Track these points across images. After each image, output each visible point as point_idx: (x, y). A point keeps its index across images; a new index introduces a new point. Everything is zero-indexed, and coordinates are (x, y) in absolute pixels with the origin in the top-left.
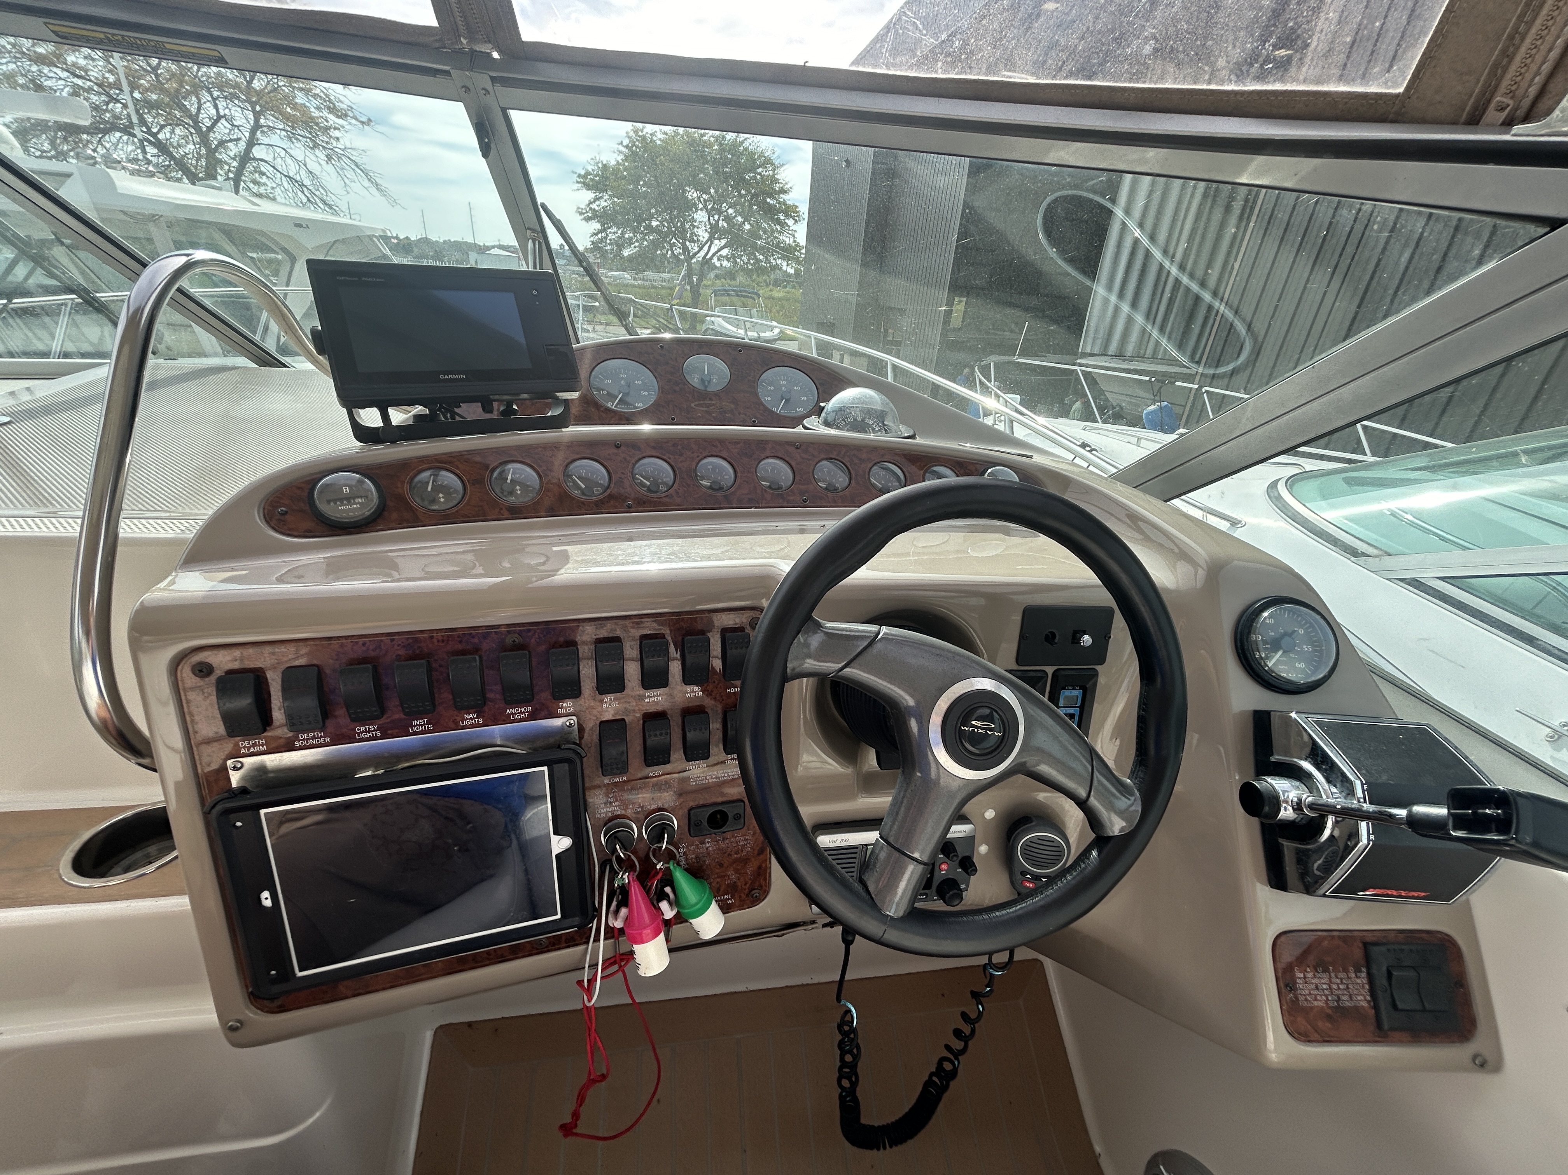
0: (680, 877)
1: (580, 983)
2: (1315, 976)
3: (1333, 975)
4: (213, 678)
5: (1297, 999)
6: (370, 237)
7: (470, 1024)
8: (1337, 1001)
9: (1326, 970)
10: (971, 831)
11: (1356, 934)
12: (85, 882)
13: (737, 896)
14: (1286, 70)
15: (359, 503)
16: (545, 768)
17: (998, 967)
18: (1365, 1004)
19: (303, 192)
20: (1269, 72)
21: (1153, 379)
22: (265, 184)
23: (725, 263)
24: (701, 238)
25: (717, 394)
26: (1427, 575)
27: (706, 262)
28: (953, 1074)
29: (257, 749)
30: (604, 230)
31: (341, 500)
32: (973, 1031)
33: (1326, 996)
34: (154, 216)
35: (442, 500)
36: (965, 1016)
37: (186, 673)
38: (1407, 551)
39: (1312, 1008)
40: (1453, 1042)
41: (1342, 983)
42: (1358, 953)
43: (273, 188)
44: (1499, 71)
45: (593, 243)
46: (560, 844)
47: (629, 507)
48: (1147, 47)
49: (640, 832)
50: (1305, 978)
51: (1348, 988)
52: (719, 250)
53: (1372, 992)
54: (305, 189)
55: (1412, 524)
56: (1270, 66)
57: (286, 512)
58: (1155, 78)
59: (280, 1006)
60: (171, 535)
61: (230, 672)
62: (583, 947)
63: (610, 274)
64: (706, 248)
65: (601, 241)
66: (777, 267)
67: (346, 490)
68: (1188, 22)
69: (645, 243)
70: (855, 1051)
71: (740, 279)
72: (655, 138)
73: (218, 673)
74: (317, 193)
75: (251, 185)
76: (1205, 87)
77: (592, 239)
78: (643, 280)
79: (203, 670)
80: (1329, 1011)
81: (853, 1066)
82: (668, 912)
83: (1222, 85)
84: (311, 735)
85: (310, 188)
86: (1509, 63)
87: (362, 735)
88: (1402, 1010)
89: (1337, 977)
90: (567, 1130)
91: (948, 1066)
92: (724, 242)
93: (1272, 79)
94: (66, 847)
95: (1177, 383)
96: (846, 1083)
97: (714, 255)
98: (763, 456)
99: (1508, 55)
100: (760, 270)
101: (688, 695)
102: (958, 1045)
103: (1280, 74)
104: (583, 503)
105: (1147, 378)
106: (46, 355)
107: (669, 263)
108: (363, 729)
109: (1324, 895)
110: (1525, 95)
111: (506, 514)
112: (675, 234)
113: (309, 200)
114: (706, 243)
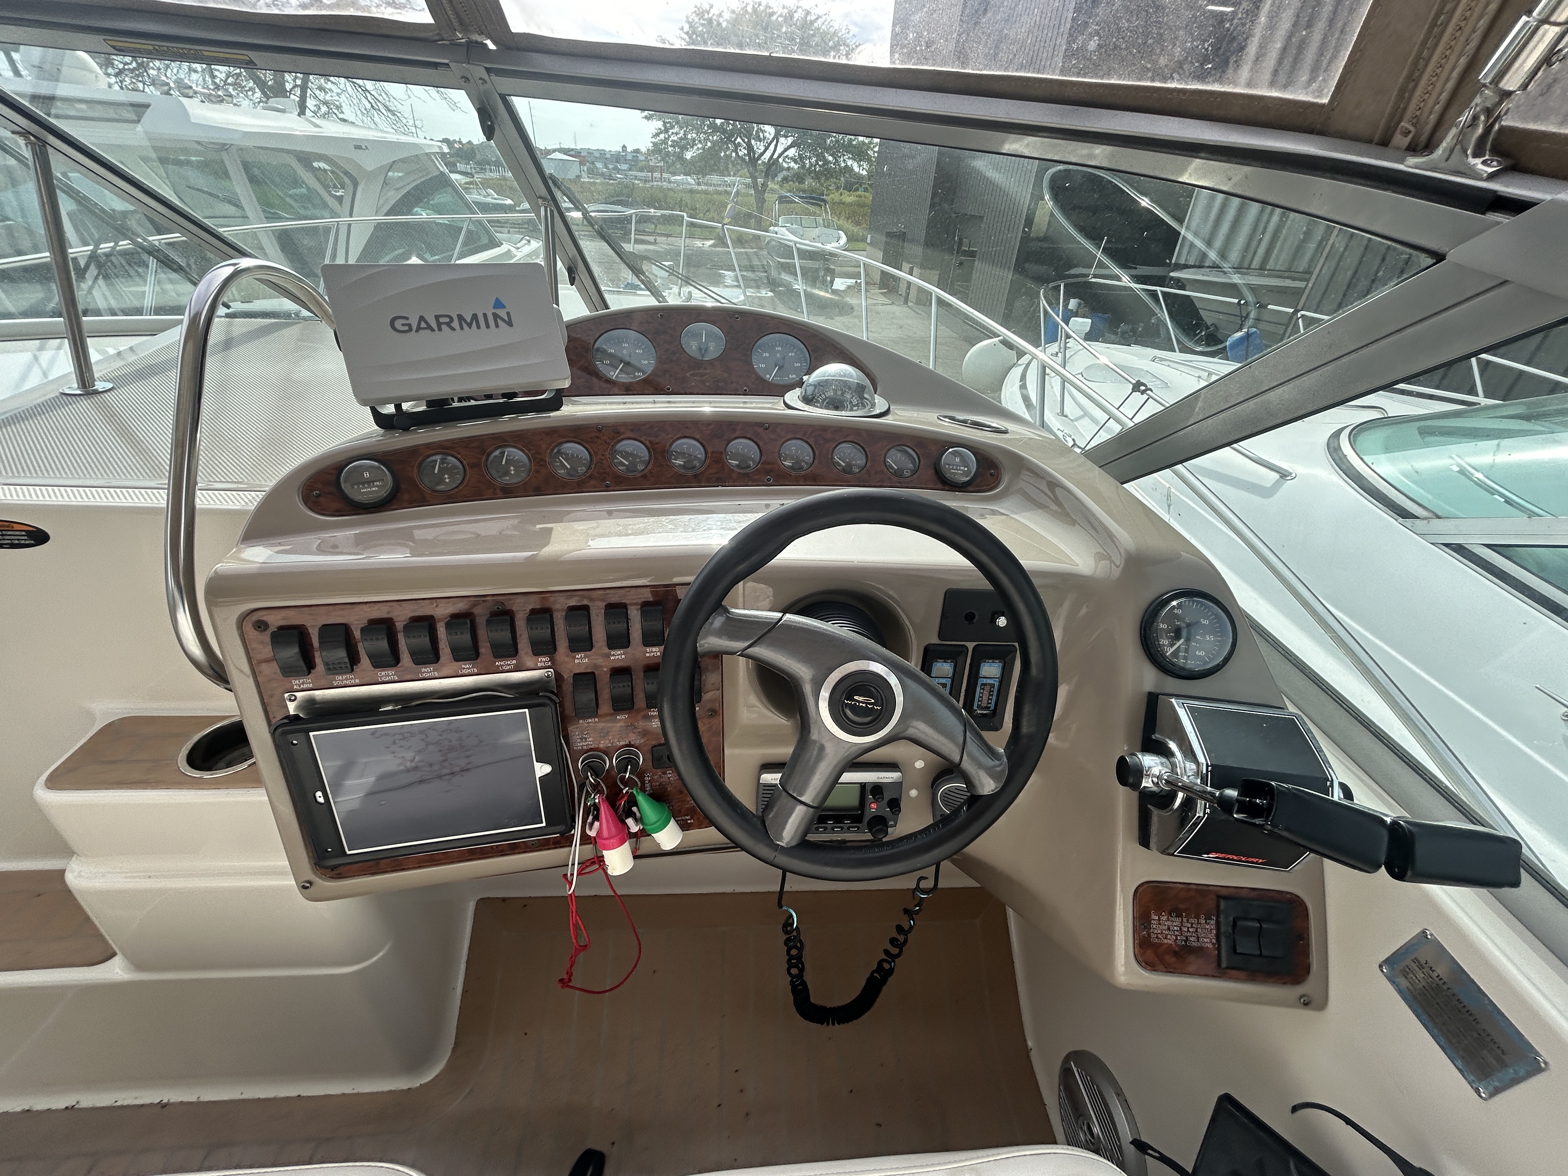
0: (641, 799)
1: (565, 876)
2: (1168, 919)
3: (1185, 920)
4: (268, 633)
5: (1149, 935)
6: (427, 154)
7: (504, 900)
8: (1186, 942)
9: (1179, 915)
10: (899, 778)
11: (1211, 888)
12: (197, 774)
13: (695, 817)
14: (1224, 72)
15: (377, 486)
16: (526, 710)
17: (924, 892)
18: (1210, 946)
19: (366, 98)
20: (1209, 73)
21: (1242, 302)
22: (330, 90)
23: (792, 164)
24: (767, 135)
25: (711, 363)
26: (1474, 542)
27: (773, 164)
28: (891, 971)
29: (305, 686)
30: (666, 131)
31: (363, 483)
32: (906, 941)
33: (1176, 936)
34: (225, 144)
35: (447, 480)
36: (900, 929)
37: (248, 627)
38: (1461, 515)
39: (1162, 944)
40: (1284, 983)
41: (1192, 927)
42: (1211, 903)
43: (338, 94)
44: (1407, 95)
45: (654, 144)
46: (542, 769)
47: (607, 486)
48: (1092, 42)
49: (611, 762)
50: (1159, 920)
51: (1196, 931)
52: (786, 150)
53: (1218, 936)
54: (368, 95)
55: (1480, 484)
56: (1210, 66)
57: (320, 495)
58: (1101, 73)
59: (338, 874)
60: (237, 507)
61: (281, 628)
62: (566, 849)
63: (673, 178)
64: (772, 147)
65: (665, 141)
66: (848, 169)
67: (367, 475)
68: (1128, 21)
69: (709, 144)
70: (798, 945)
71: (809, 182)
72: (721, 20)
73: (273, 628)
74: (380, 98)
75: (317, 92)
76: (1149, 84)
77: (653, 140)
78: (706, 184)
79: (261, 626)
80: (1177, 949)
81: (799, 958)
82: (634, 828)
83: (1165, 83)
84: (344, 677)
85: (373, 93)
86: (1416, 86)
87: (383, 679)
88: (1240, 954)
89: (1188, 922)
90: (565, 983)
91: (886, 966)
92: (790, 140)
93: (1211, 79)
94: (182, 745)
95: (1270, 307)
96: (794, 971)
97: (779, 156)
98: (733, 436)
99: (1413, 79)
100: (827, 173)
101: (648, 655)
102: (894, 951)
103: (1219, 75)
104: (566, 483)
105: (1236, 301)
106: (139, 311)
107: (734, 165)
108: (383, 673)
109: (1173, 855)
110: (1426, 123)
111: (500, 494)
112: (741, 132)
113: (372, 106)
114: (773, 139)
